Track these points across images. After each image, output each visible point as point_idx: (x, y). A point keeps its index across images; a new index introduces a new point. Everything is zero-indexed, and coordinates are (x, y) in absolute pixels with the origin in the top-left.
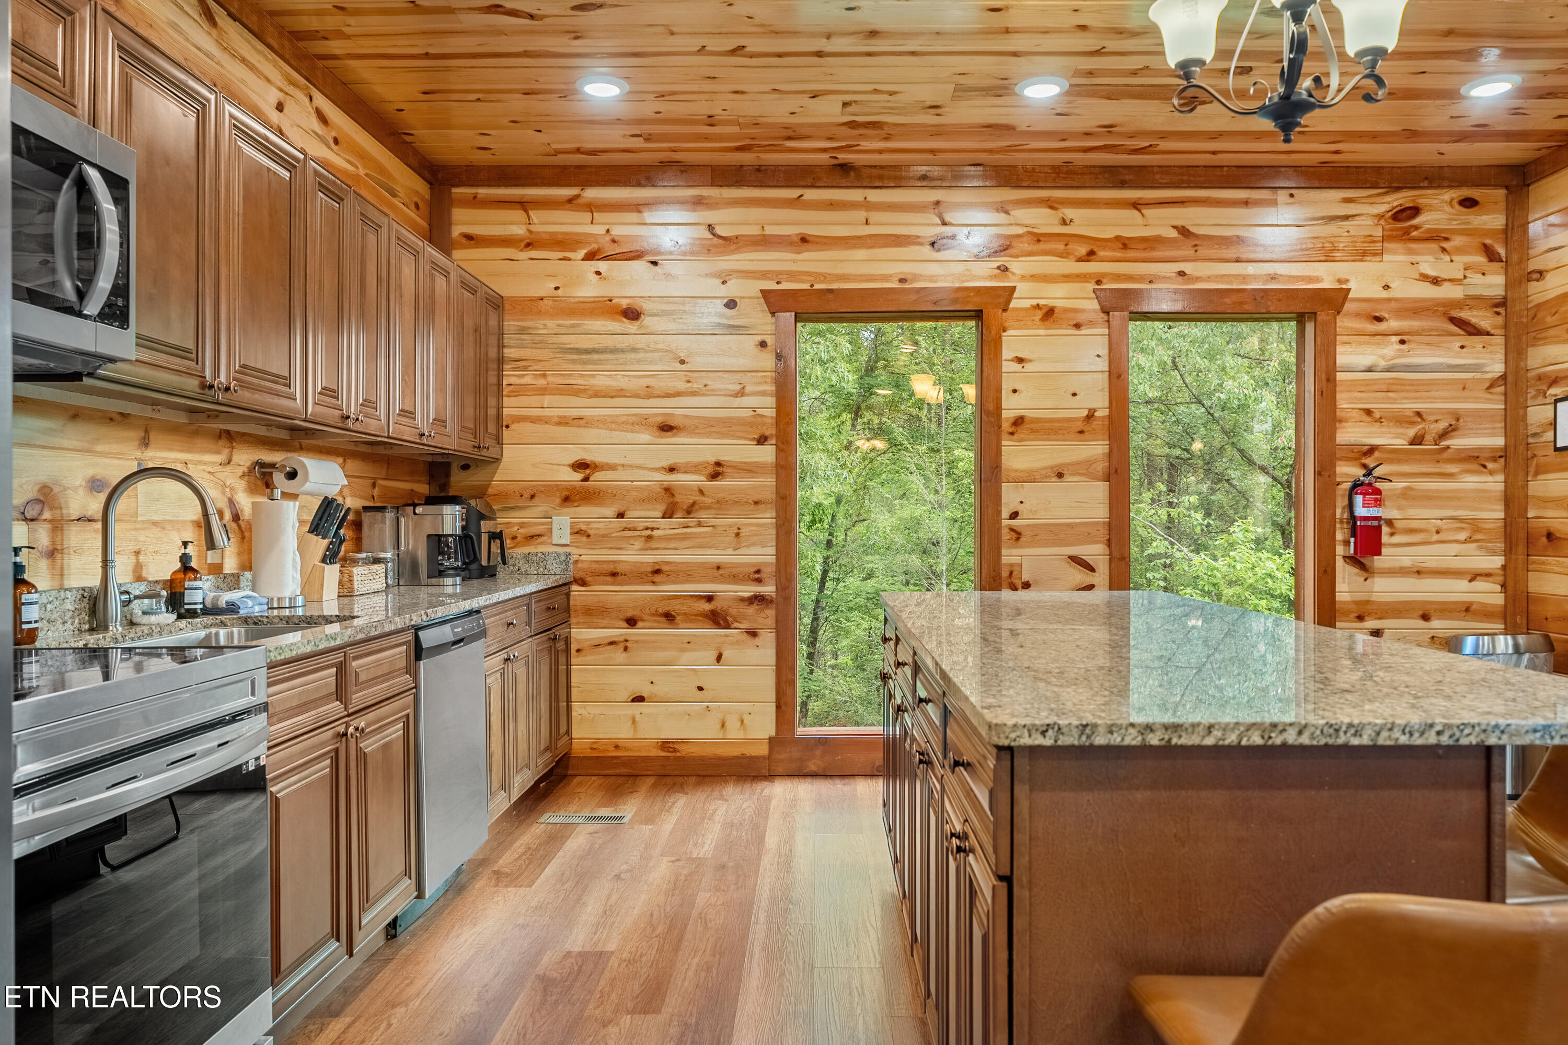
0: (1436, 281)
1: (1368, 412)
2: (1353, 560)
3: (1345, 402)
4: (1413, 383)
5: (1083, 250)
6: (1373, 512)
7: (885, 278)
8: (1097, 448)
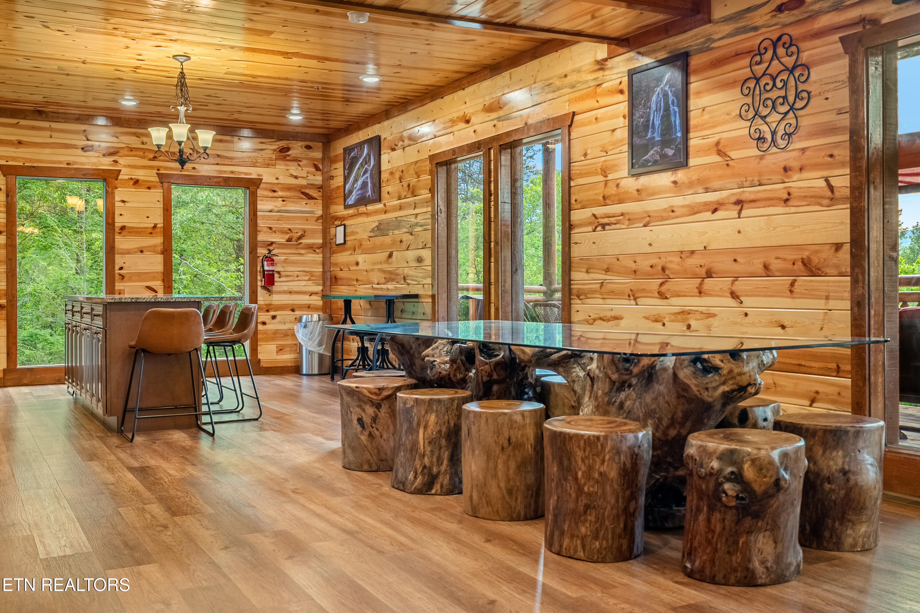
0: (296, 177)
1: (270, 228)
2: (264, 287)
3: (261, 223)
4: (288, 217)
5: (151, 156)
6: (271, 268)
7: (60, 162)
8: (158, 240)
